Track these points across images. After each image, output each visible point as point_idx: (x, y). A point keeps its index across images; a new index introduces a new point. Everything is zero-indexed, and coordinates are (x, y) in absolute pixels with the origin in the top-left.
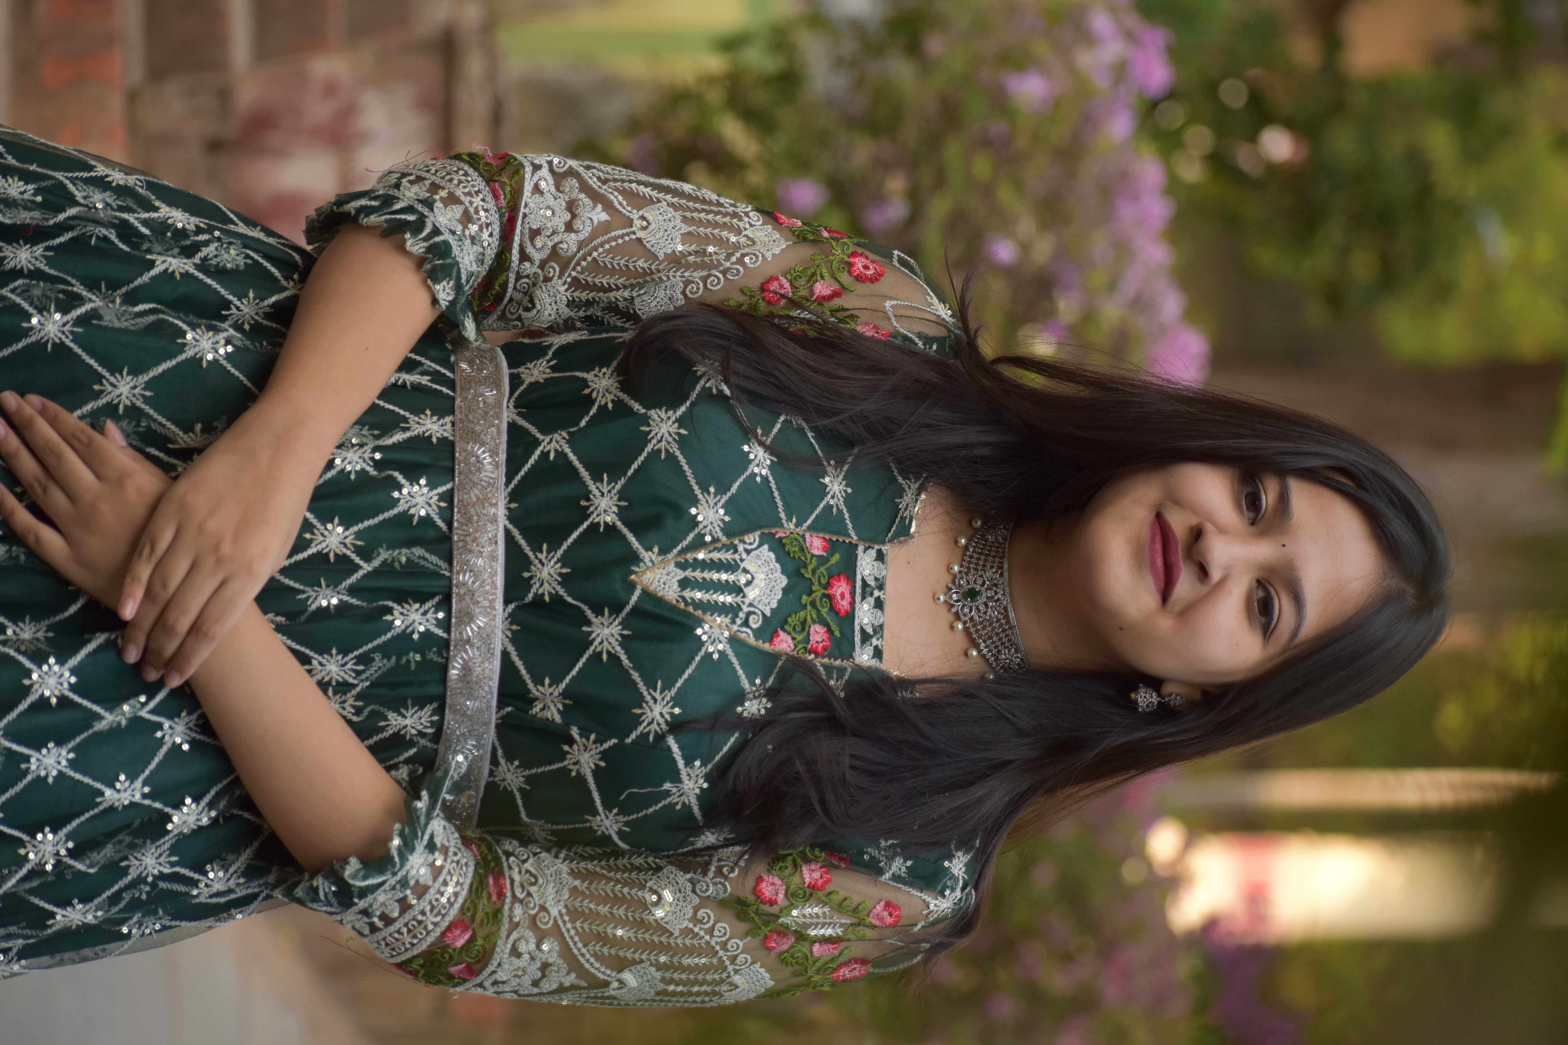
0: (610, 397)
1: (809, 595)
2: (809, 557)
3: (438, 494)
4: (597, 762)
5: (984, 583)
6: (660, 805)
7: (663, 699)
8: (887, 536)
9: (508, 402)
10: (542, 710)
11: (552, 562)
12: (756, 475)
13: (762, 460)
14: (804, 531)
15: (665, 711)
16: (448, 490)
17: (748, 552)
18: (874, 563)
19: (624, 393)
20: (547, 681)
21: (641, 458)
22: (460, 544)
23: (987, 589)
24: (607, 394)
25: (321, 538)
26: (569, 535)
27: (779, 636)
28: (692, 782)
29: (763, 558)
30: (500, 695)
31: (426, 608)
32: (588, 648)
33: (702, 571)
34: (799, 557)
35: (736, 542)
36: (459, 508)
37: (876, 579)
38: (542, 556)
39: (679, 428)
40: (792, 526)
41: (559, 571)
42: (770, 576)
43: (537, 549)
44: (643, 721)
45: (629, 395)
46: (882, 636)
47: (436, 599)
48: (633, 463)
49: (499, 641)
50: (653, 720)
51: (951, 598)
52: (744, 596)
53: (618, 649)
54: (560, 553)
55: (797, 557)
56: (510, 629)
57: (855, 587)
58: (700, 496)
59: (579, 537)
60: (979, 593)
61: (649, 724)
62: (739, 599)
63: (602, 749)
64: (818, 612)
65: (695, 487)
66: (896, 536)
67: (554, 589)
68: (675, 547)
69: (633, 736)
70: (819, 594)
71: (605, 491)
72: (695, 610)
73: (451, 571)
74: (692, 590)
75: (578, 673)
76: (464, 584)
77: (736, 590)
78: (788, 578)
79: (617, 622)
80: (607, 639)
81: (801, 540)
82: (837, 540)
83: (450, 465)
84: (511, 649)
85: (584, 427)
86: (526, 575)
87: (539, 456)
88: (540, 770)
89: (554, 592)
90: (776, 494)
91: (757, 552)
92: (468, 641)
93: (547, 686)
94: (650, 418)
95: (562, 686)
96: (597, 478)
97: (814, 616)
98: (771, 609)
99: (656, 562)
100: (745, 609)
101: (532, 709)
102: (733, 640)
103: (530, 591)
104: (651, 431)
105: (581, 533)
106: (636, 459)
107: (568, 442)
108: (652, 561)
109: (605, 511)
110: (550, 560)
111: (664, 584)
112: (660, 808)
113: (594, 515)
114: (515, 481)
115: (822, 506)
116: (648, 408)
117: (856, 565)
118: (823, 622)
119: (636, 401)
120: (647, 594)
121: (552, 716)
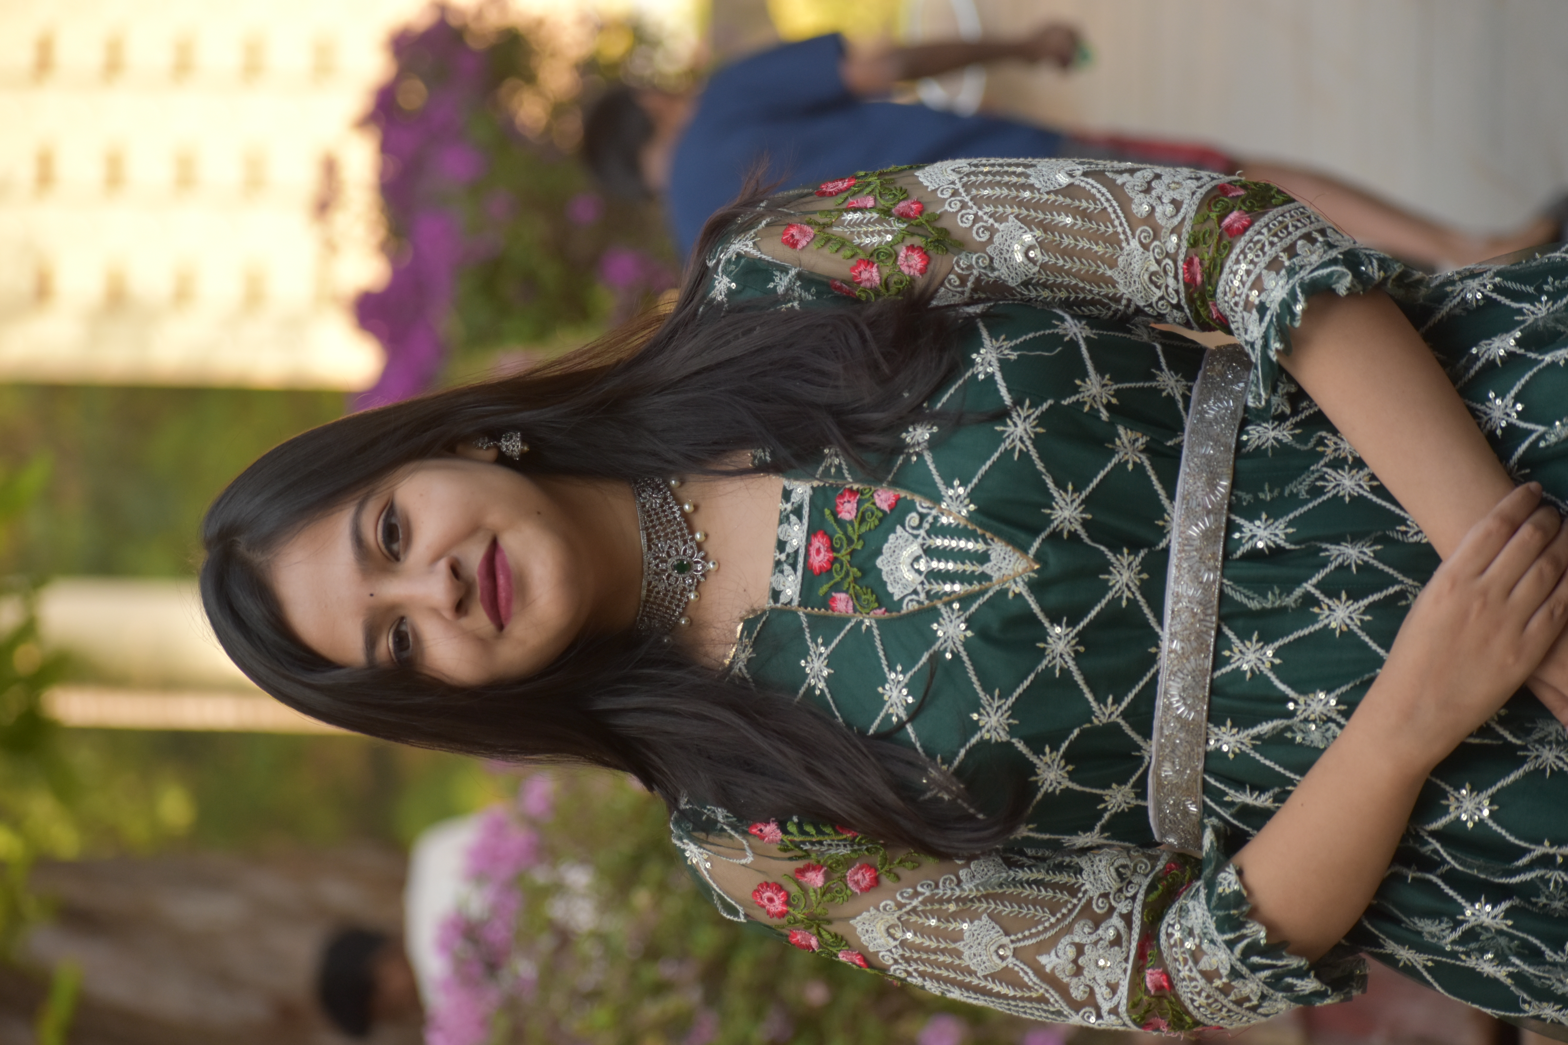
0: (1047, 759)
1: (854, 551)
2: (851, 591)
4: (1083, 384)
5: (668, 577)
6: (1022, 339)
7: (1013, 441)
8: (767, 618)
9: (1150, 763)
10: (1136, 440)
11: (1117, 587)
12: (901, 672)
13: (894, 688)
14: (854, 617)
15: (1011, 429)
16: (1220, 669)
17: (915, 592)
18: (782, 588)
19: (1032, 762)
20: (1130, 467)
21: (1019, 690)
22: (1210, 612)
23: (666, 571)
24: (1049, 762)
25: (1354, 616)
26: (1098, 614)
27: (889, 506)
28: (988, 359)
29: (900, 585)
30: (1179, 458)
31: (1250, 542)
32: (1086, 497)
33: (964, 571)
34: (861, 588)
35: (926, 602)
36: (1208, 649)
37: (782, 572)
38: (1127, 594)
39: (979, 721)
40: (867, 622)
41: (1110, 577)
43: (1132, 602)
44: (1034, 420)
45: (1028, 759)
46: (781, 512)
47: (1239, 553)
48: (1028, 687)
49: (1176, 512)
50: (1025, 420)
51: (704, 567)
52: (922, 545)
53: (1056, 494)
54: (1109, 596)
55: (864, 589)
56: (1166, 521)
57: (804, 563)
58: (961, 649)
59: (1088, 612)
60: (675, 567)
61: (1029, 416)
62: (929, 542)
63: (1077, 396)
64: (845, 533)
65: (965, 659)
66: (757, 619)
67: (1118, 559)
68: (991, 597)
69: (1045, 406)
70: (843, 552)
71: (1058, 659)
72: (975, 530)
73: (1222, 584)
74: (976, 551)
75: (1098, 473)
76: (1209, 570)
77: (930, 552)
78: (875, 567)
79: (1056, 523)
80: (1067, 504)
81: (858, 607)
82: (819, 609)
83: (1214, 698)
84: (1165, 502)
85: (1074, 727)
86: (1145, 576)
87: (1123, 700)
88: (1141, 384)
89: (1118, 556)
90: (881, 654)
91: (906, 592)
92: (1208, 513)
93: (1131, 461)
94: (1008, 733)
95: (1115, 460)
96: (1066, 672)
97: (850, 529)
98: (895, 532)
99: (1012, 582)
100: (922, 532)
101: (1147, 441)
102: (936, 499)
103: (1143, 558)
104: (1008, 719)
105: (1086, 616)
106: (1024, 691)
107: (1093, 713)
108: (1016, 582)
109: (1060, 639)
110: (1120, 589)
111: (1004, 558)
112: (1021, 336)
113: (1071, 635)
114: (1149, 675)
115: (833, 645)
116: (1009, 744)
117: (802, 585)
118: (841, 523)
119: (1021, 752)
120: (1023, 549)
121: (1126, 433)
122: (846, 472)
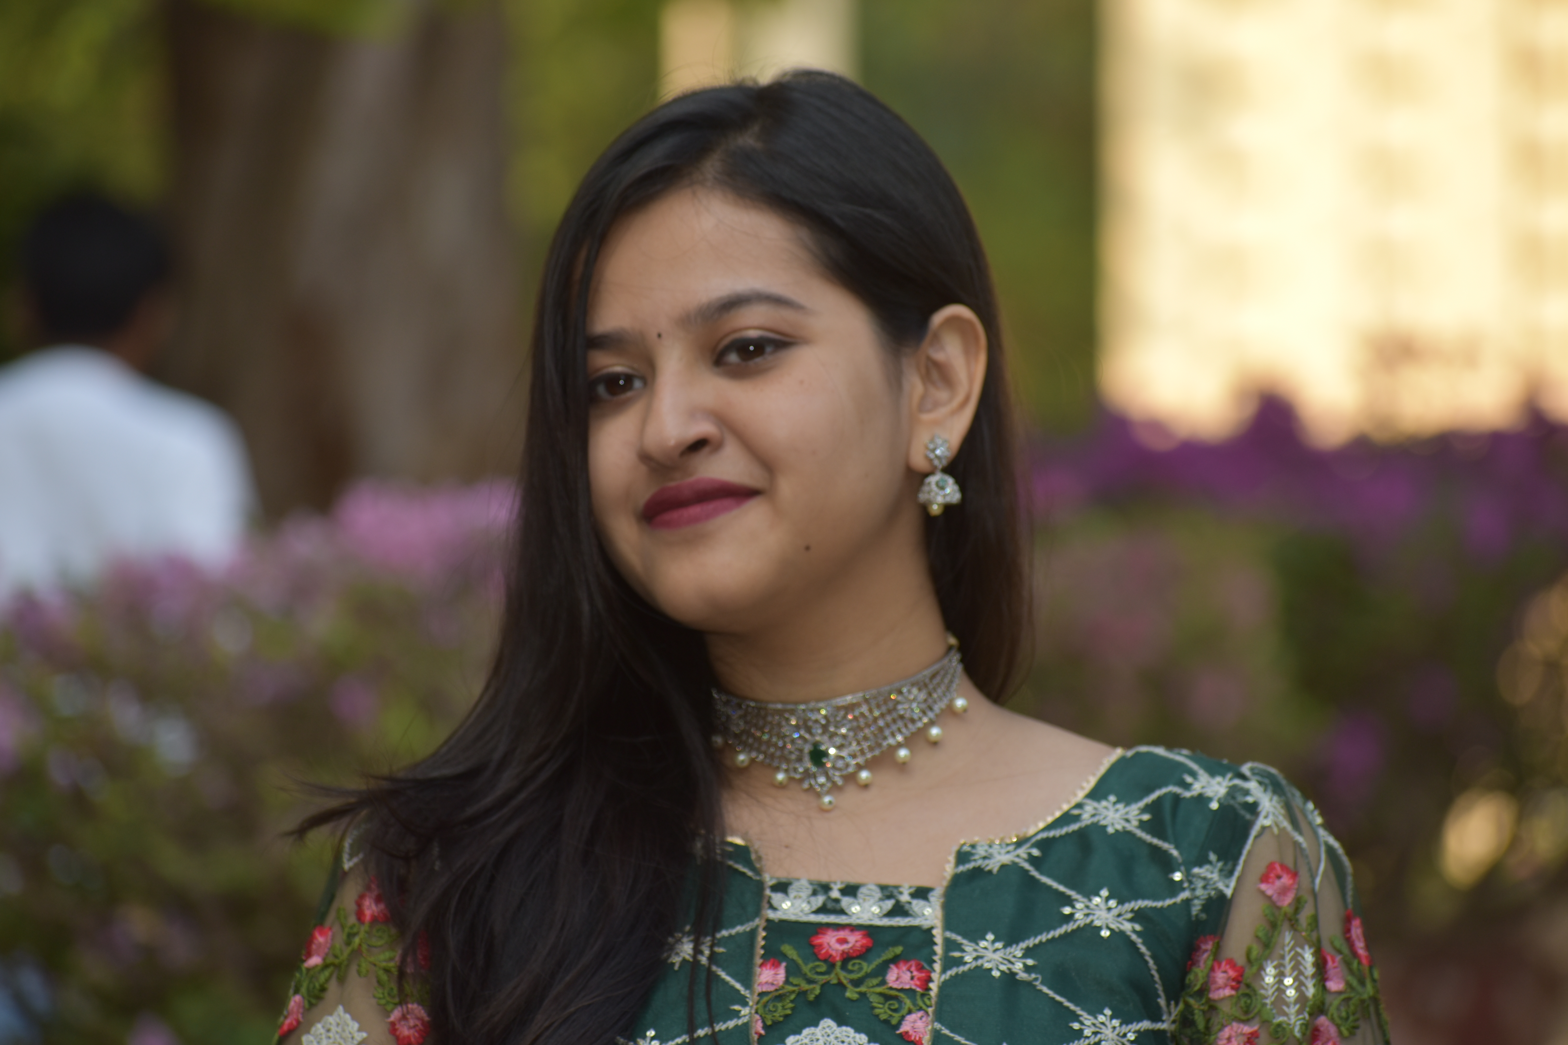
2: (790, 988)
5: (802, 738)
8: (750, 878)
14: (752, 993)
18: (792, 896)
23: (811, 733)
27: (907, 1033)
34: (792, 1001)
37: (815, 893)
40: (745, 1011)
46: (897, 887)
51: (822, 786)
55: (791, 1005)
57: (827, 924)
60: (817, 746)
64: (868, 976)
66: (749, 864)
70: (842, 975)
78: (822, 1017)
81: (765, 999)
82: (763, 947)
90: (700, 1033)
97: (875, 981)
115: (712, 967)
117: (796, 923)
118: (882, 970)
122: (953, 972)
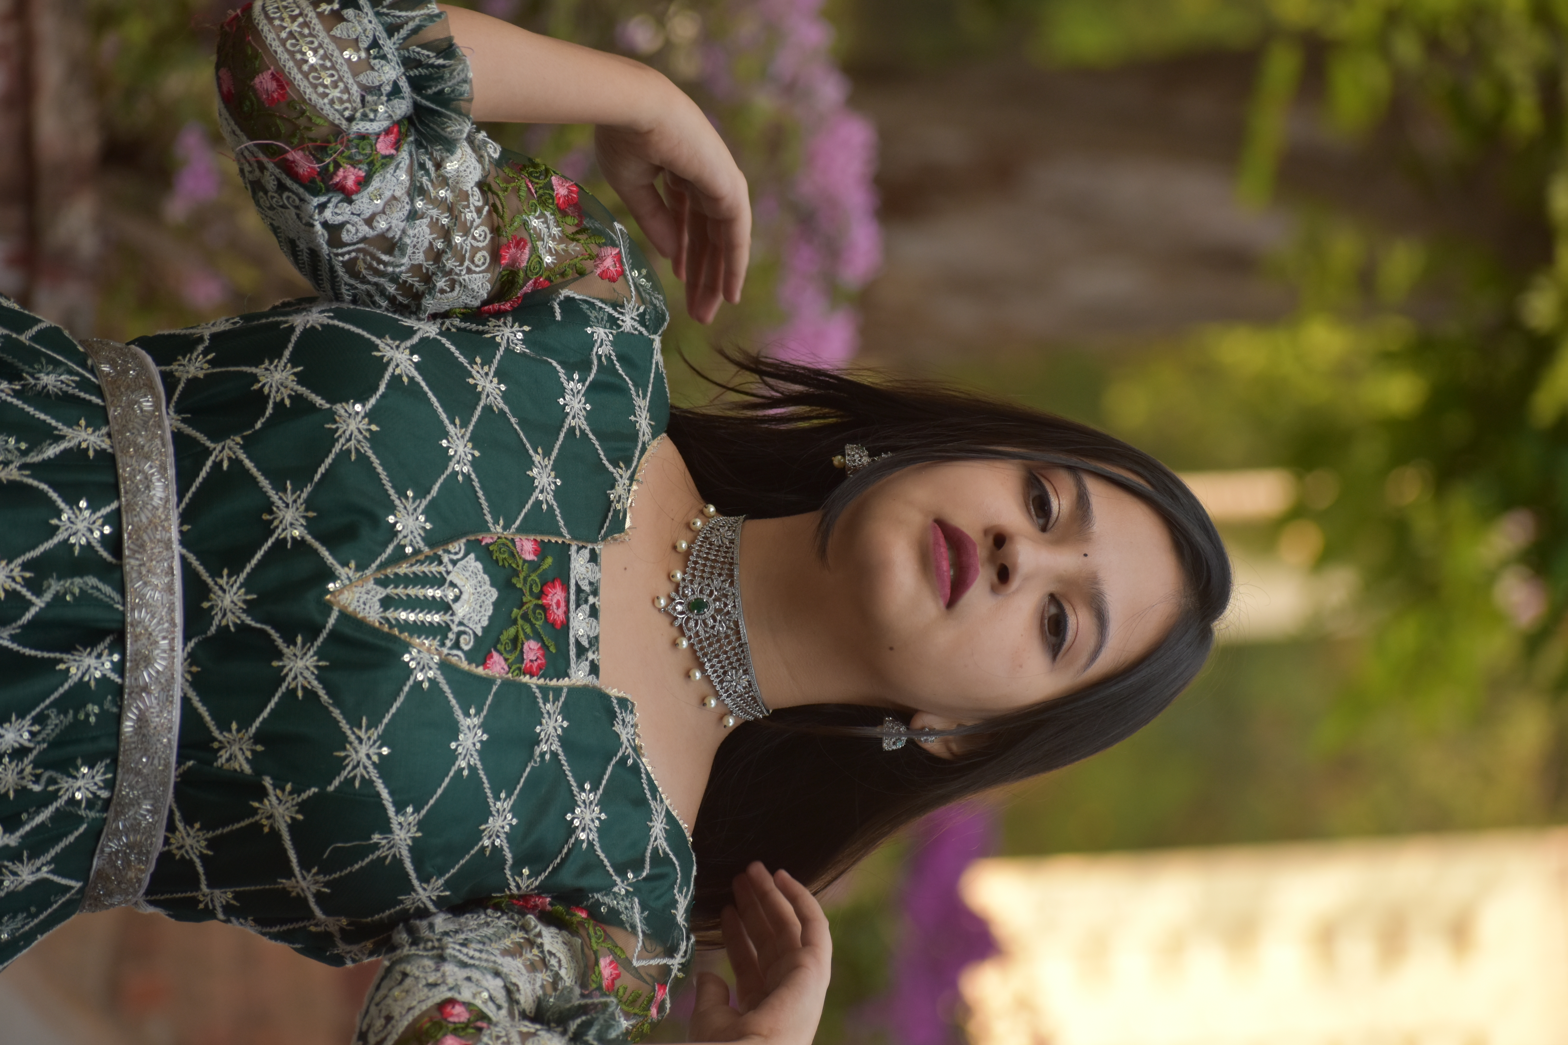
0: (286, 393)
1: (520, 608)
2: (520, 563)
3: (102, 516)
4: (294, 815)
5: (712, 593)
6: (367, 860)
7: (369, 738)
8: (600, 533)
9: (167, 408)
10: (228, 760)
11: (235, 588)
12: (457, 473)
13: (463, 455)
14: (513, 534)
15: (372, 751)
16: (113, 511)
17: (454, 563)
18: (588, 565)
19: (303, 386)
20: (234, 726)
21: (328, 461)
22: (134, 575)
23: (715, 601)
24: (282, 389)
26: (252, 556)
27: (491, 658)
28: (404, 831)
29: (470, 569)
30: (180, 747)
31: (99, 651)
32: (280, 685)
33: (406, 587)
34: (510, 565)
35: (440, 552)
36: (129, 533)
37: (591, 584)
38: (223, 582)
39: (370, 424)
40: (499, 529)
41: (243, 597)
42: (479, 589)
43: (216, 574)
44: (347, 765)
45: (308, 388)
46: (598, 649)
47: (109, 639)
48: (320, 466)
49: (179, 686)
50: (359, 763)
51: (674, 609)
52: (453, 614)
53: (315, 683)
54: (243, 576)
55: (507, 565)
56: (190, 673)
57: (569, 593)
58: (397, 502)
59: (263, 557)
60: (706, 604)
61: (354, 768)
62: (447, 618)
63: (300, 800)
64: (533, 626)
65: (391, 492)
66: (611, 532)
67: (239, 618)
68: (374, 562)
69: (336, 782)
70: (531, 605)
71: (290, 501)
72: (401, 632)
73: (124, 604)
74: (396, 610)
75: (270, 714)
76: (140, 622)
77: (444, 607)
78: (499, 590)
79: (311, 652)
80: (301, 673)
81: (510, 544)
82: (549, 541)
83: (113, 481)
84: (192, 694)
85: (260, 429)
86: (206, 605)
87: (212, 468)
88: (226, 830)
89: (238, 622)
90: (480, 494)
91: (463, 562)
92: (145, 688)
93: (234, 732)
94: (335, 413)
95: (252, 730)
96: (280, 488)
97: (528, 630)
98: (483, 627)
99: (354, 579)
100: (455, 628)
101: (216, 760)
102: (445, 666)
103: (211, 624)
104: (337, 428)
105: (266, 553)
106: (323, 461)
107: (243, 448)
108: (349, 578)
109: (291, 524)
110: (232, 586)
111: (365, 604)
112: (368, 864)
113: (280, 530)
114: (188, 498)
115: (530, 502)
116: (333, 401)
117: (569, 568)
118: (538, 637)
119: (317, 395)
120: (345, 617)
121: (241, 766)
122: (538, 695)
